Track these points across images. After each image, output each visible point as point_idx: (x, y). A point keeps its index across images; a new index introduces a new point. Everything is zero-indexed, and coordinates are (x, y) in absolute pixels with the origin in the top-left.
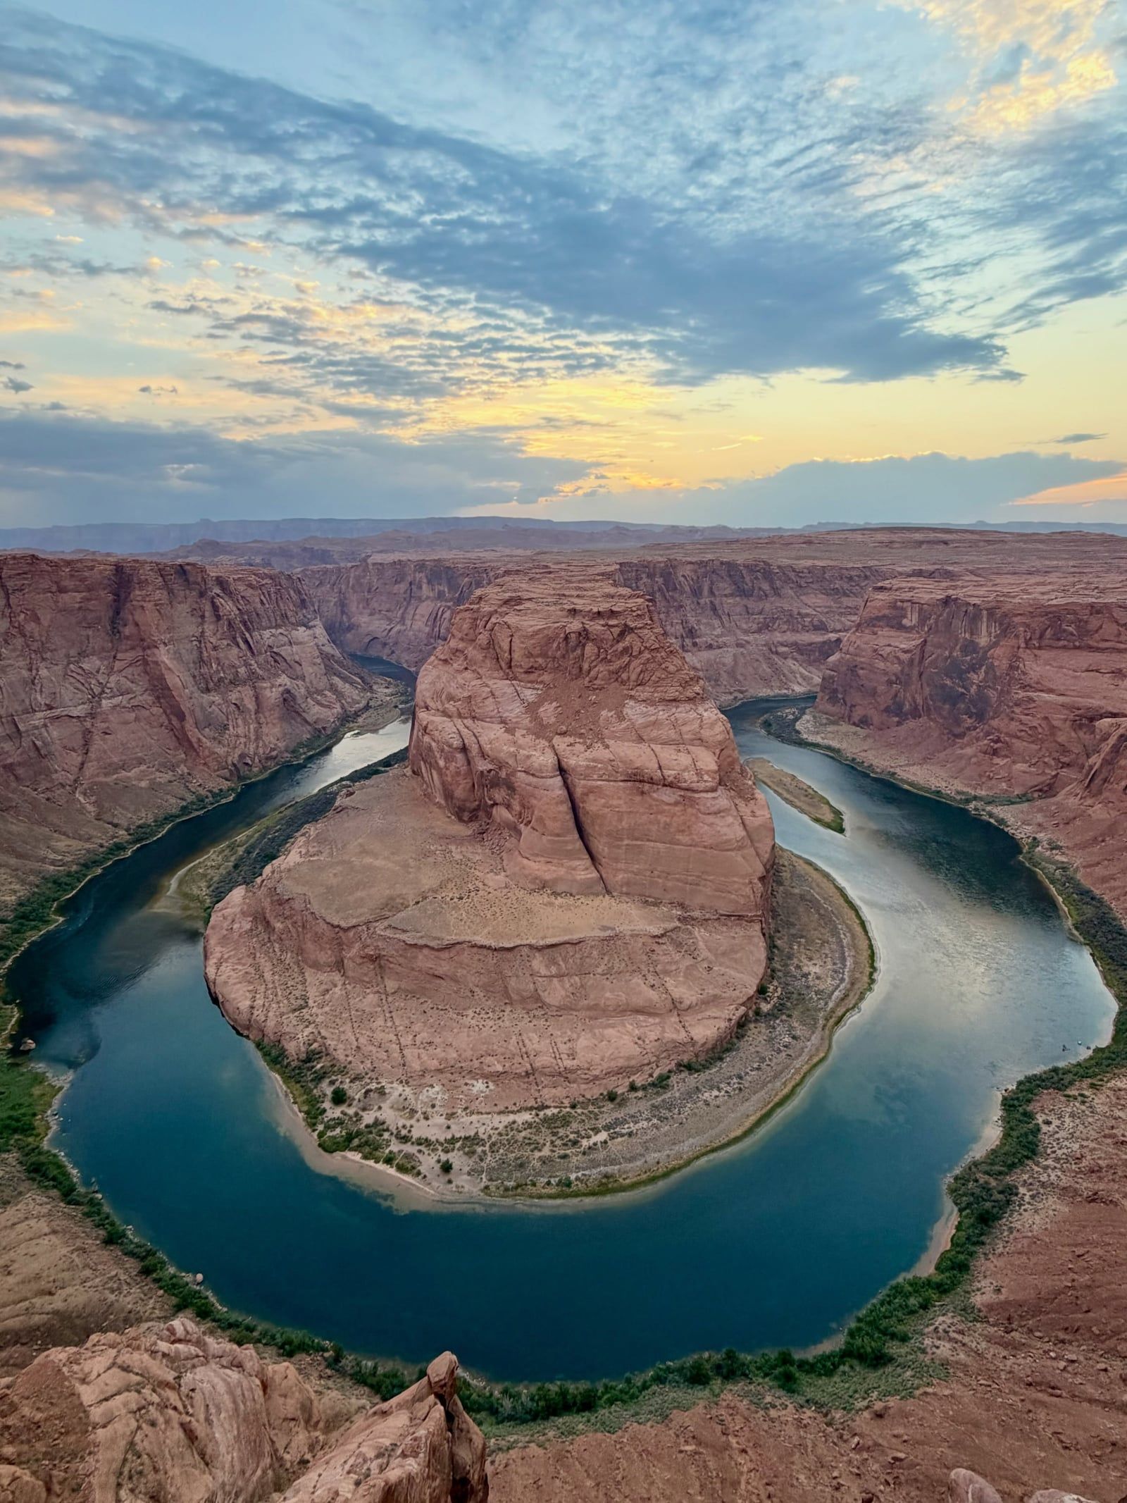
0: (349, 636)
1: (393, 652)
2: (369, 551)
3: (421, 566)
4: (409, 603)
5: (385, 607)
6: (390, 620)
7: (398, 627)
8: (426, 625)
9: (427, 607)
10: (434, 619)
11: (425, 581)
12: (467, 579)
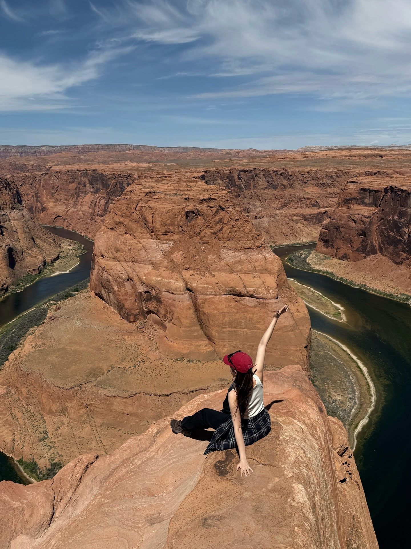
0: (42, 215)
1: (70, 224)
2: (50, 165)
3: (85, 173)
4: (78, 196)
5: (63, 198)
6: (66, 205)
8: (90, 208)
9: (89, 197)
10: (94, 204)
11: (88, 182)
12: (114, 181)
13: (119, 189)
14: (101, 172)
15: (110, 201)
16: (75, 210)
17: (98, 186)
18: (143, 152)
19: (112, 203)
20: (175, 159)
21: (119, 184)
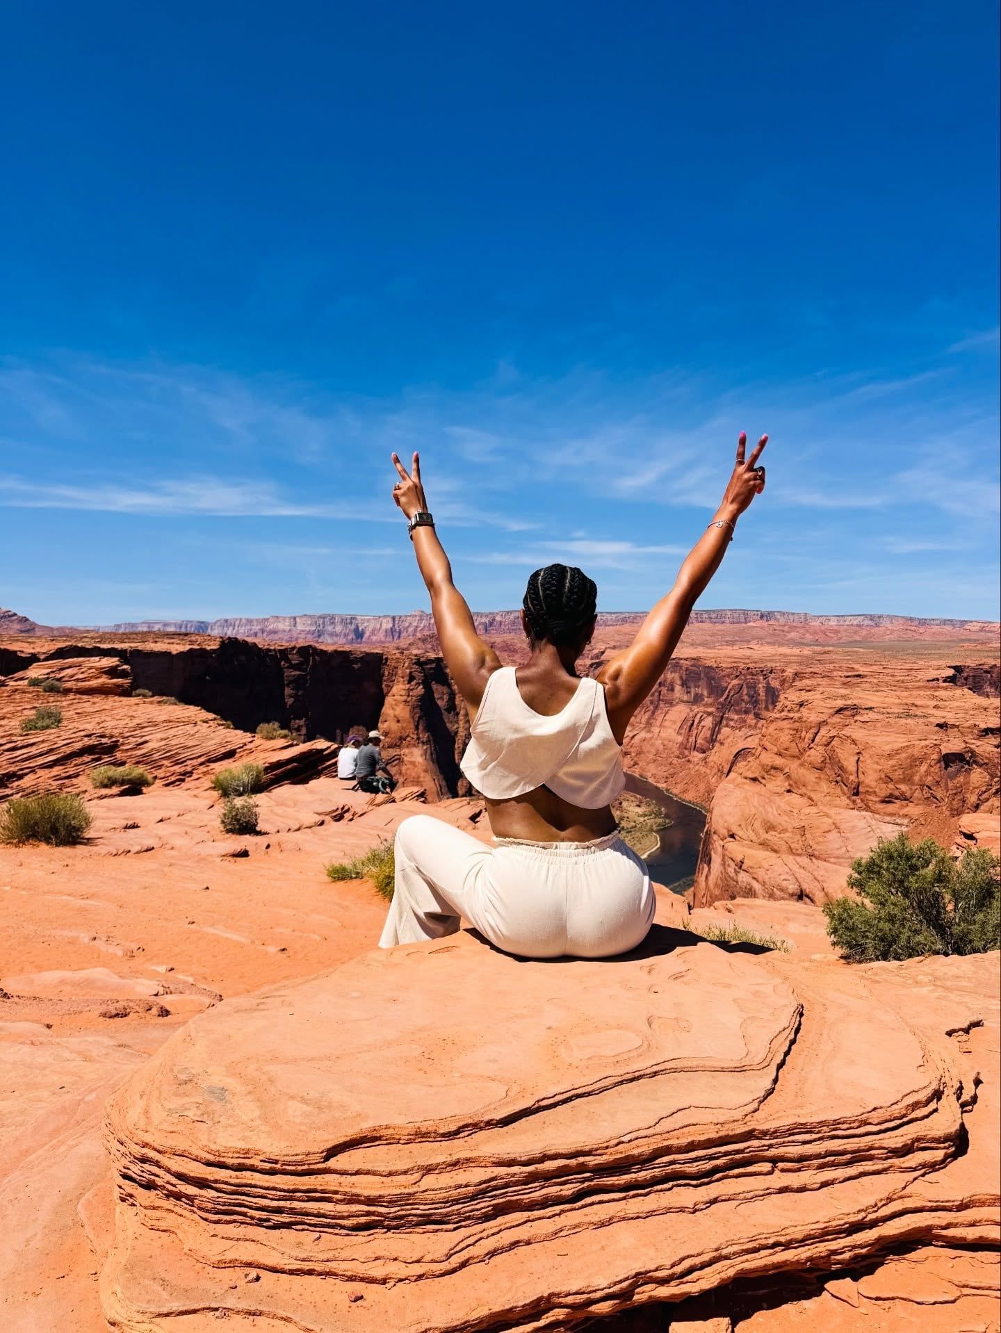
8: (679, 733)
9: (679, 712)
10: (690, 726)
11: (679, 682)
12: (735, 682)
13: (746, 697)
14: (708, 663)
15: (724, 722)
16: (649, 735)
17: (699, 691)
18: (784, 626)
19: (727, 726)
20: (858, 638)
21: (748, 687)
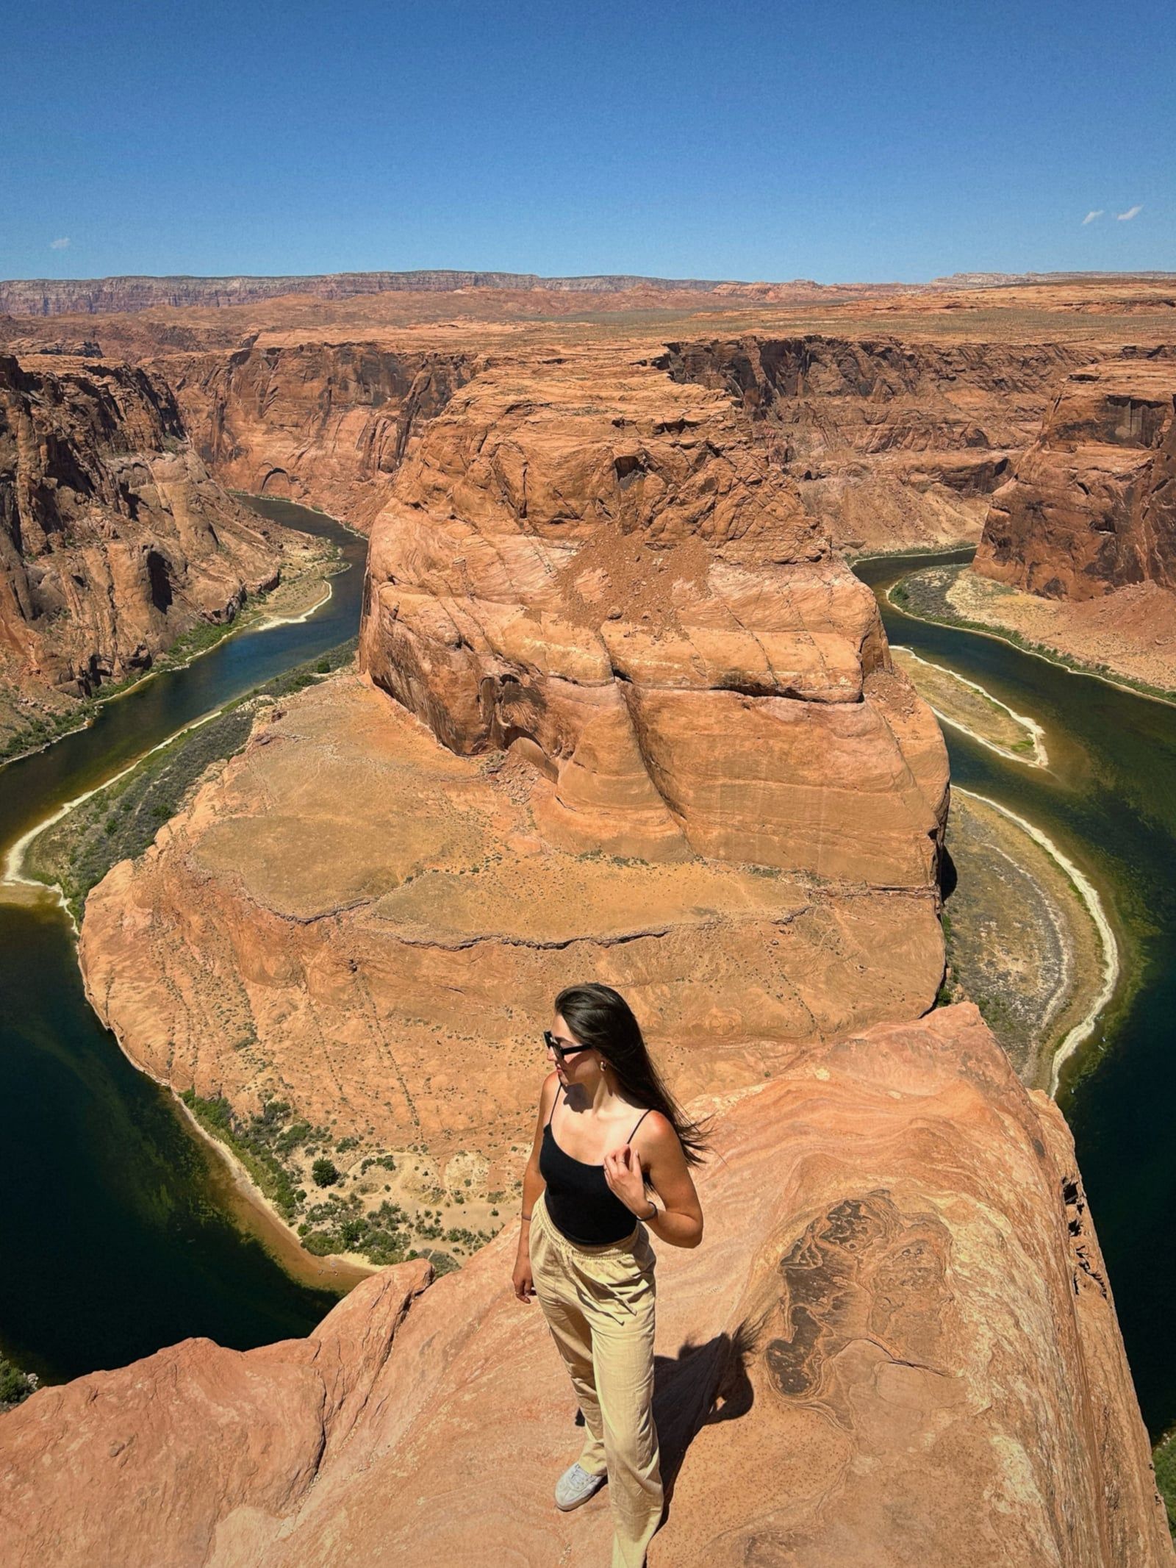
0: (234, 465)
1: (306, 492)
2: (253, 329)
3: (345, 351)
4: (327, 414)
5: (288, 420)
6: (297, 439)
7: (313, 452)
8: (359, 448)
9: (357, 418)
10: (370, 438)
11: (353, 377)
12: (421, 374)
13: (435, 395)
14: (388, 349)
15: (412, 430)
16: (321, 453)
17: (380, 388)
18: (500, 293)
19: (415, 435)
20: (588, 309)
21: (437, 382)
